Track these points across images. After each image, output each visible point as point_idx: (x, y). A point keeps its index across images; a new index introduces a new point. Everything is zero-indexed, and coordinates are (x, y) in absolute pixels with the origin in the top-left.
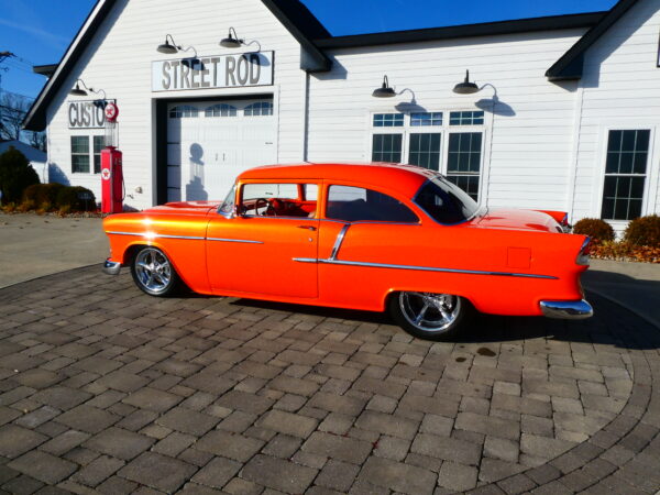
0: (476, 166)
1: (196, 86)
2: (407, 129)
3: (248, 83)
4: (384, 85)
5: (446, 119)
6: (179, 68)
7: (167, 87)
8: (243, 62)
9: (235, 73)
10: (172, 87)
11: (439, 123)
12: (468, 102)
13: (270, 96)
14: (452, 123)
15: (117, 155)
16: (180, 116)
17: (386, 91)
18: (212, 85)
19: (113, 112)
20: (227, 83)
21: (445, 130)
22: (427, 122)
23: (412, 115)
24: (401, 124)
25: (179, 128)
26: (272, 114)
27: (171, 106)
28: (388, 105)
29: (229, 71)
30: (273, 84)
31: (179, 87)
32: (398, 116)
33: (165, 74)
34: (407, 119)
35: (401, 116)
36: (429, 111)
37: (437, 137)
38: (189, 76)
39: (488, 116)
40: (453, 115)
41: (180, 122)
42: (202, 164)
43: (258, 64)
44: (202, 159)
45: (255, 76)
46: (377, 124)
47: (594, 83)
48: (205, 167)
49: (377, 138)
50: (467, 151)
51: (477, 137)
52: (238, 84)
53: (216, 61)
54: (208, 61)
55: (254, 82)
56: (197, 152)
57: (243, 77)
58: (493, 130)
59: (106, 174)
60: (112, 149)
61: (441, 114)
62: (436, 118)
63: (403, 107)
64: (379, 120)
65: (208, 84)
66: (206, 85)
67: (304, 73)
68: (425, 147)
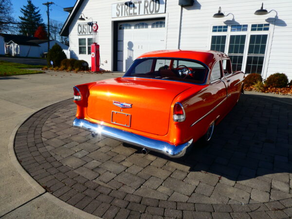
0: (263, 51)
1: (130, 15)
2: (229, 33)
3: (154, 13)
4: (219, 11)
5: (249, 28)
6: (123, 6)
7: (118, 15)
8: (152, 3)
9: (148, 8)
10: (120, 16)
11: (246, 30)
12: (262, 19)
13: (164, 18)
14: (252, 30)
15: (97, 46)
16: (124, 29)
17: (220, 15)
18: (138, 14)
19: (96, 28)
20: (145, 13)
21: (248, 33)
22: (239, 30)
23: (232, 26)
24: (226, 31)
25: (123, 34)
26: (164, 27)
27: (119, 24)
28: (220, 22)
29: (146, 7)
30: (165, 13)
31: (123, 15)
32: (224, 27)
33: (118, 10)
34: (229, 28)
35: (226, 27)
36: (241, 24)
37: (244, 37)
38: (128, 10)
39: (271, 26)
40: (253, 26)
41: (123, 32)
42: (133, 50)
43: (159, 3)
44: (133, 49)
45: (157, 9)
46: (214, 31)
48: (134, 52)
49: (214, 38)
50: (259, 43)
51: (265, 37)
52: (149, 13)
53: (140, 2)
54: (136, 3)
55: (157, 12)
56: (130, 45)
57: (151, 10)
58: (273, 32)
59: (93, 55)
60: (96, 44)
61: (247, 26)
62: (245, 27)
63: (228, 23)
64: (215, 29)
66: (135, 14)
67: (180, 7)
68: (237, 42)
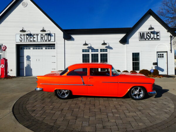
1: (31, 41)
2: (90, 53)
3: (48, 41)
4: (86, 43)
5: (99, 50)
6: (25, 36)
7: (21, 41)
8: (46, 36)
9: (44, 38)
10: (23, 41)
11: (98, 51)
12: (104, 47)
13: (54, 44)
14: (101, 51)
15: (6, 60)
16: (24, 49)
18: (36, 41)
19: (5, 48)
20: (41, 41)
21: (99, 53)
22: (95, 51)
23: (92, 50)
24: (89, 52)
25: (24, 52)
26: (54, 48)
27: (21, 46)
28: (86, 47)
29: (42, 38)
30: (55, 42)
31: (25, 41)
32: (88, 50)
33: (21, 38)
34: (90, 50)
35: (89, 50)
36: (95, 49)
37: (97, 55)
38: (29, 39)
39: (108, 50)
40: (101, 50)
42: (30, 61)
43: (51, 36)
45: (49, 39)
46: (83, 52)
47: (128, 43)
49: (83, 55)
50: (104, 58)
51: (106, 54)
52: (44, 41)
53: (37, 35)
54: (35, 35)
56: (28, 58)
57: (46, 39)
58: (109, 52)
59: (2, 66)
60: (4, 59)
61: (98, 50)
62: (97, 50)
63: (89, 48)
64: (83, 51)
65: (35, 41)
66: (34, 41)
67: (64, 39)
68: (95, 57)
